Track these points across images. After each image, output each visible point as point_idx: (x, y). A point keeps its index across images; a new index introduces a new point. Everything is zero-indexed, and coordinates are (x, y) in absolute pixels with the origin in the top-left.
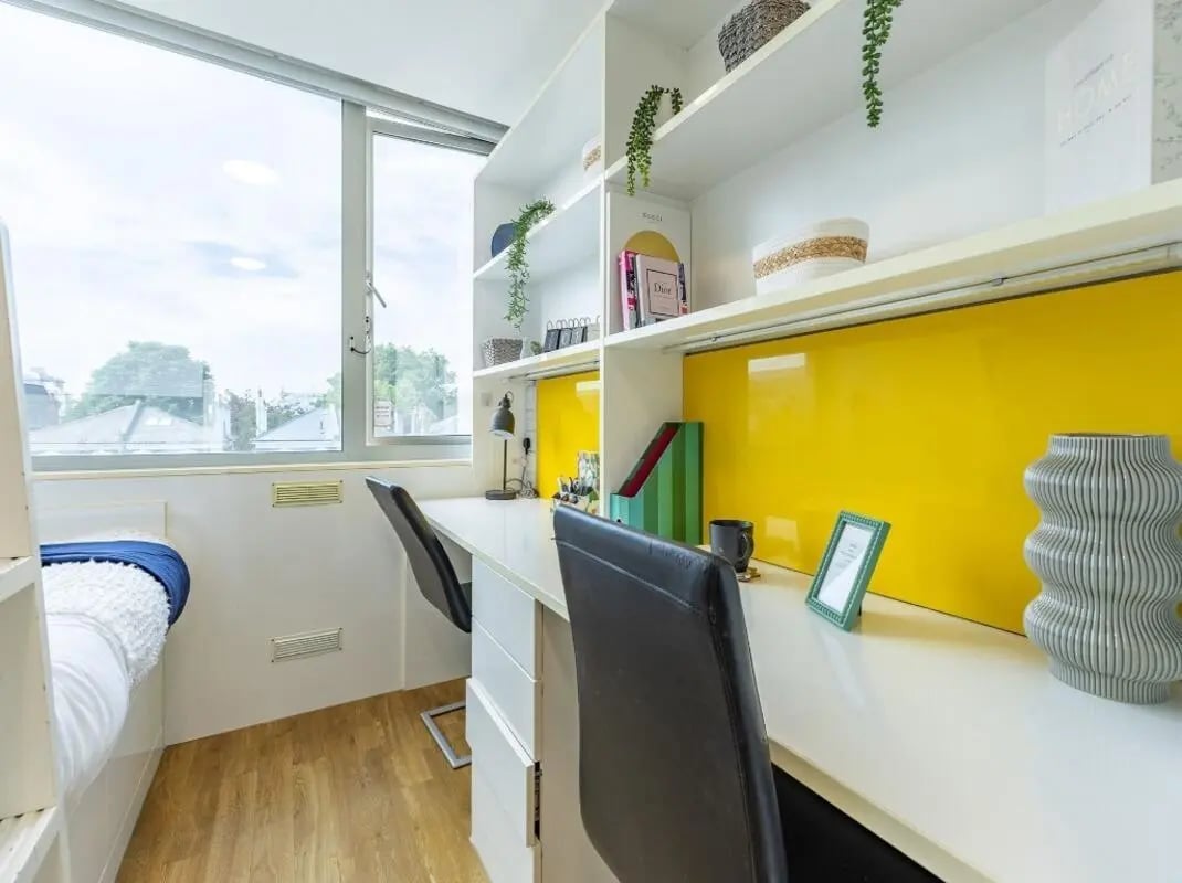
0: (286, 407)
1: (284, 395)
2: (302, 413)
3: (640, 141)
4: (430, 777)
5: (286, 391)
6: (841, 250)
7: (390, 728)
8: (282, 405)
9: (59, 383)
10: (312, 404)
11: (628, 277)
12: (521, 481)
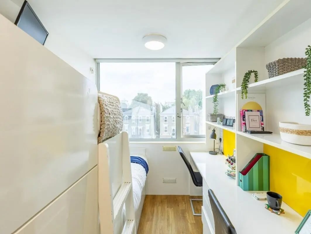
0: (166, 106)
1: (166, 103)
2: (169, 107)
3: (245, 86)
4: (194, 222)
5: (166, 102)
6: (307, 134)
7: (186, 204)
8: (165, 105)
9: (127, 101)
10: (171, 105)
11: (243, 117)
12: (219, 149)
